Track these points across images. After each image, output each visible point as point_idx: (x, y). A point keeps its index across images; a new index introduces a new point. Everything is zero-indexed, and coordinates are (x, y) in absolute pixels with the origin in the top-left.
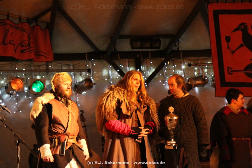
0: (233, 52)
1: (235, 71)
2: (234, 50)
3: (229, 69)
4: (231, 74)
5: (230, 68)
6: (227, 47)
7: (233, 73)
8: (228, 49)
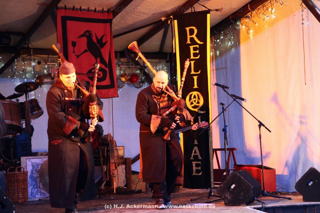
0: (78, 56)
2: (79, 54)
8: (74, 53)
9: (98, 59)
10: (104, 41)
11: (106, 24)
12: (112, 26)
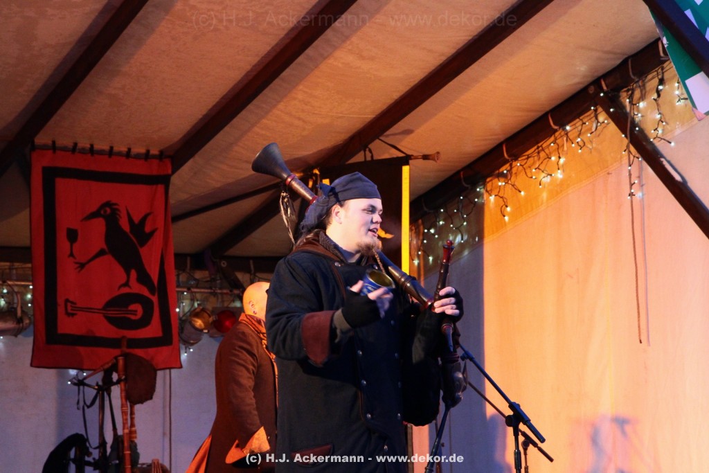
0: (82, 266)
1: (82, 309)
3: (69, 304)
4: (73, 315)
5: (72, 302)
6: (69, 252)
7: (76, 314)
8: (71, 258)
9: (133, 274)
10: (147, 229)
11: (155, 186)
12: (171, 191)
